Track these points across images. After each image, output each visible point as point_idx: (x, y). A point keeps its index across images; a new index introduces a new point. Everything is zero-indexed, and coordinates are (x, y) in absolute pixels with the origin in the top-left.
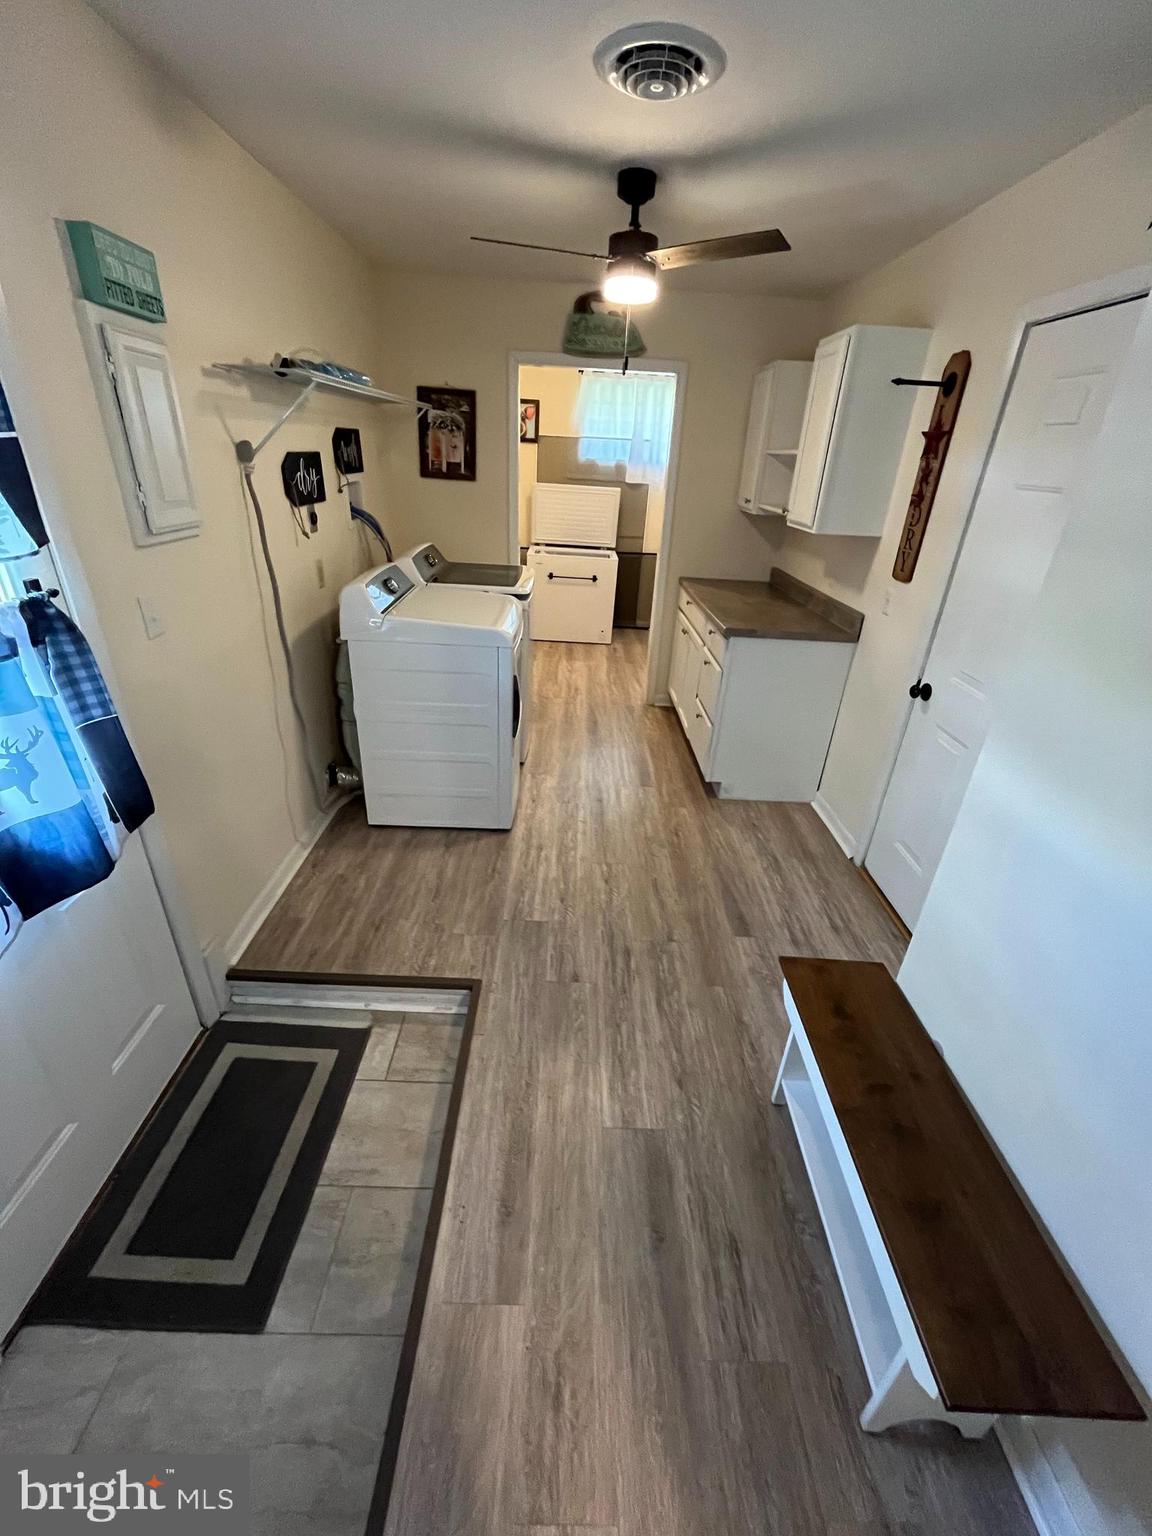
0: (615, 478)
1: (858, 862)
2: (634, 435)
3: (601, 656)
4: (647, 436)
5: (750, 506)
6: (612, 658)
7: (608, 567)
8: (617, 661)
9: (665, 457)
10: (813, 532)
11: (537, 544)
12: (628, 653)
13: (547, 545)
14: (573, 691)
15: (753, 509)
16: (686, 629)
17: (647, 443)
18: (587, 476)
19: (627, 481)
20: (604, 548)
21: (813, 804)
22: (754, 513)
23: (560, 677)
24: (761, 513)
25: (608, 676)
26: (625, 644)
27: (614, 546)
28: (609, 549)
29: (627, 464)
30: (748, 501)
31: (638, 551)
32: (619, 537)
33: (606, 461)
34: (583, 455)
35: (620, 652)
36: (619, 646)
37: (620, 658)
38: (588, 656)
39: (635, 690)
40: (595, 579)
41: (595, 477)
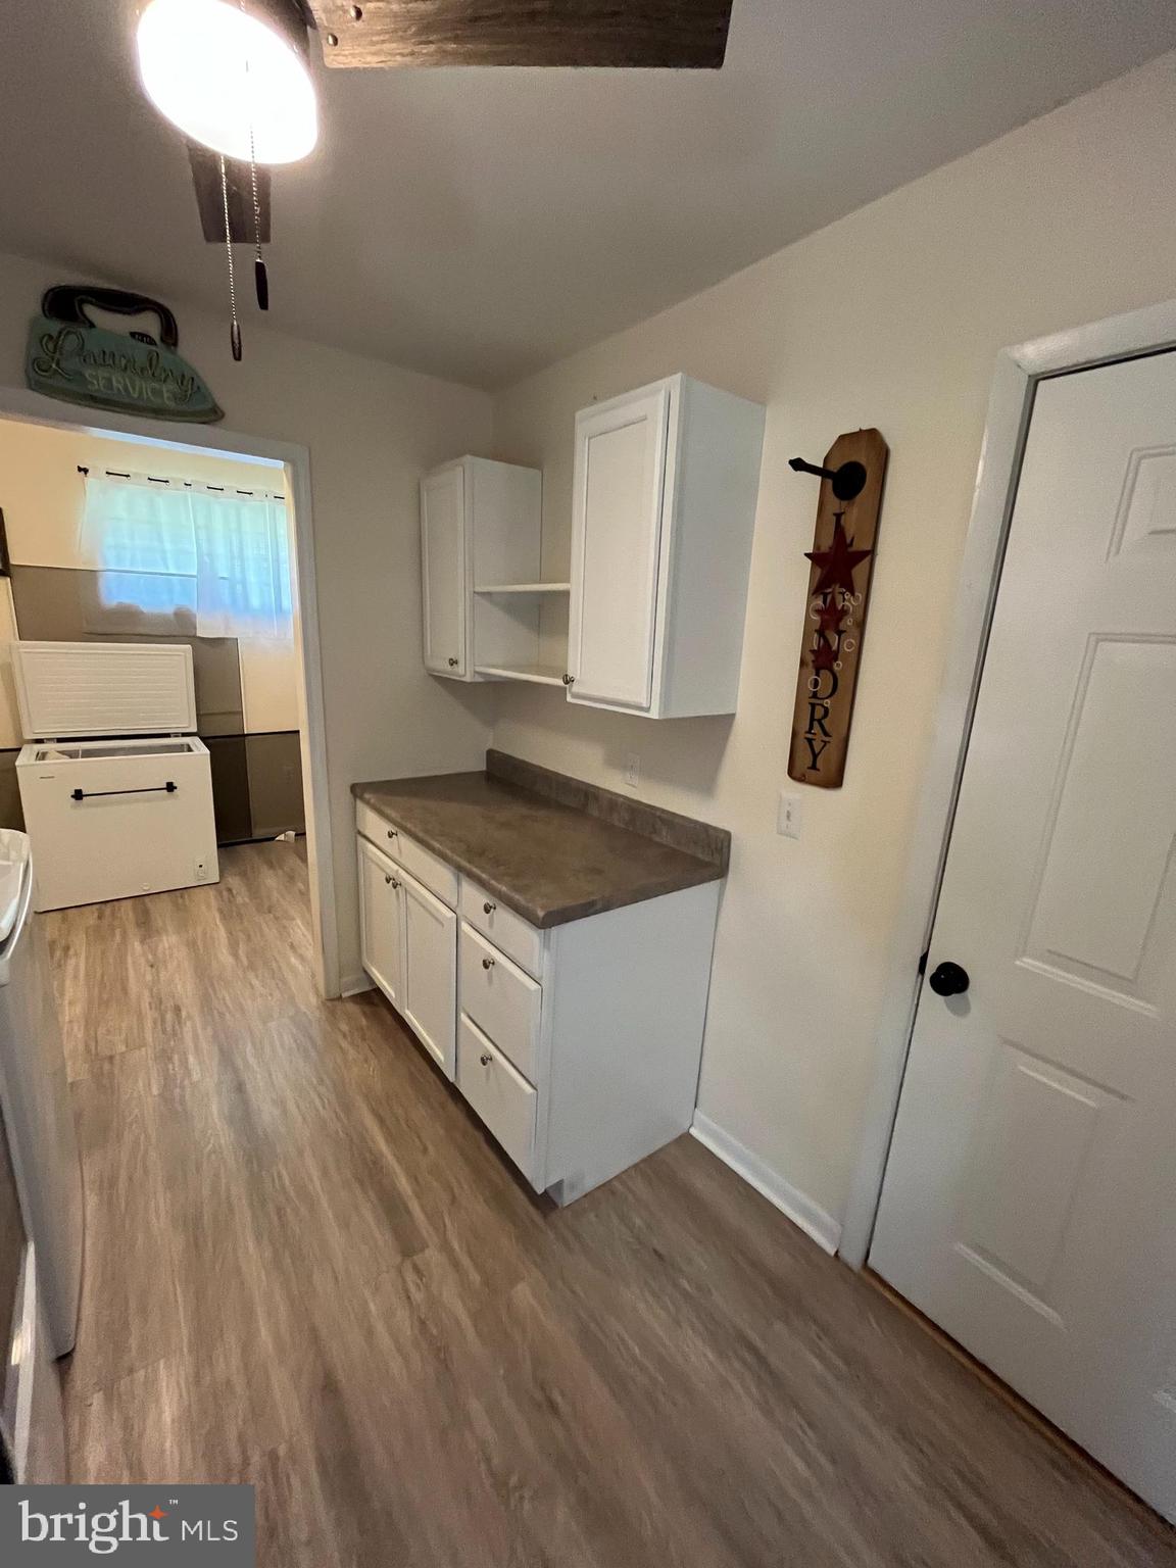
0: (178, 630)
1: (853, 1258)
2: (200, 571)
3: (208, 912)
5: (460, 669)
6: (230, 914)
7: (196, 766)
8: (240, 916)
9: (291, 600)
10: (654, 714)
11: (39, 741)
12: (254, 893)
13: (59, 740)
14: (169, 1016)
15: (465, 673)
16: (392, 875)
17: (224, 582)
18: (122, 627)
19: (199, 634)
20: (176, 735)
21: (694, 1132)
22: (468, 679)
23: (133, 986)
24: (481, 680)
25: (235, 955)
26: (244, 875)
27: (195, 730)
28: (187, 735)
29: (194, 609)
30: (453, 662)
31: (240, 733)
32: (200, 717)
33: (157, 605)
34: (112, 595)
35: (242, 896)
36: (234, 882)
37: (245, 904)
38: (184, 921)
39: (293, 970)
40: (170, 787)
41: (141, 630)
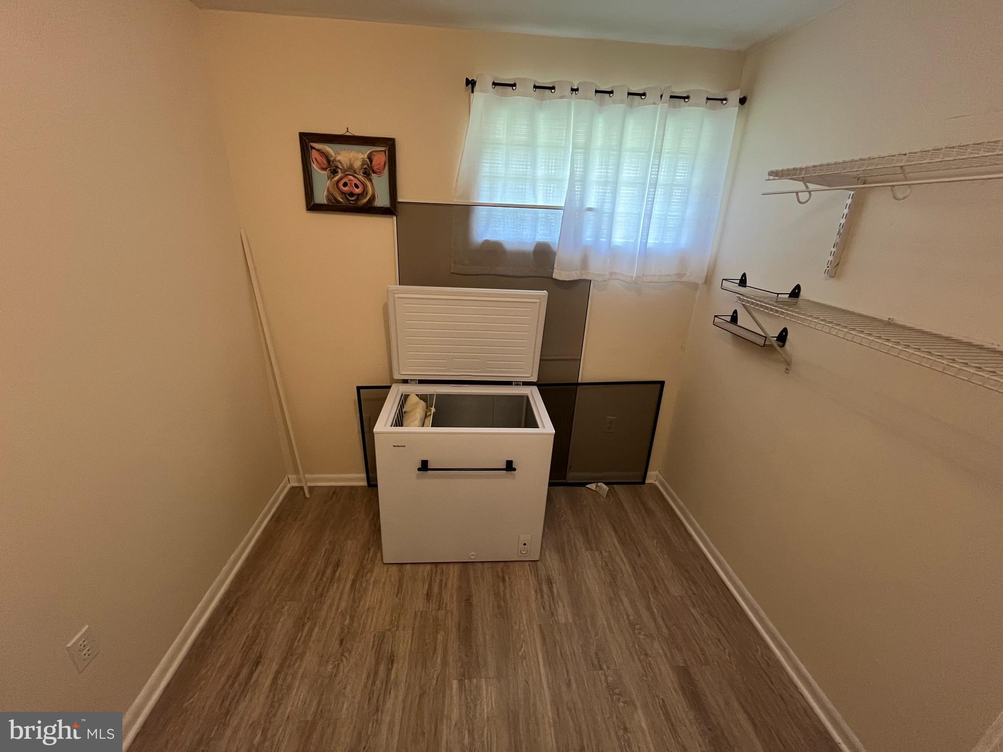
0: (537, 272)
2: (569, 200)
4: (591, 203)
11: (405, 382)
13: (421, 382)
17: (590, 213)
19: (557, 276)
20: (517, 384)
27: (535, 380)
28: (526, 384)
29: (556, 245)
32: (543, 364)
40: (510, 466)
